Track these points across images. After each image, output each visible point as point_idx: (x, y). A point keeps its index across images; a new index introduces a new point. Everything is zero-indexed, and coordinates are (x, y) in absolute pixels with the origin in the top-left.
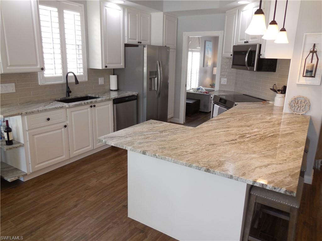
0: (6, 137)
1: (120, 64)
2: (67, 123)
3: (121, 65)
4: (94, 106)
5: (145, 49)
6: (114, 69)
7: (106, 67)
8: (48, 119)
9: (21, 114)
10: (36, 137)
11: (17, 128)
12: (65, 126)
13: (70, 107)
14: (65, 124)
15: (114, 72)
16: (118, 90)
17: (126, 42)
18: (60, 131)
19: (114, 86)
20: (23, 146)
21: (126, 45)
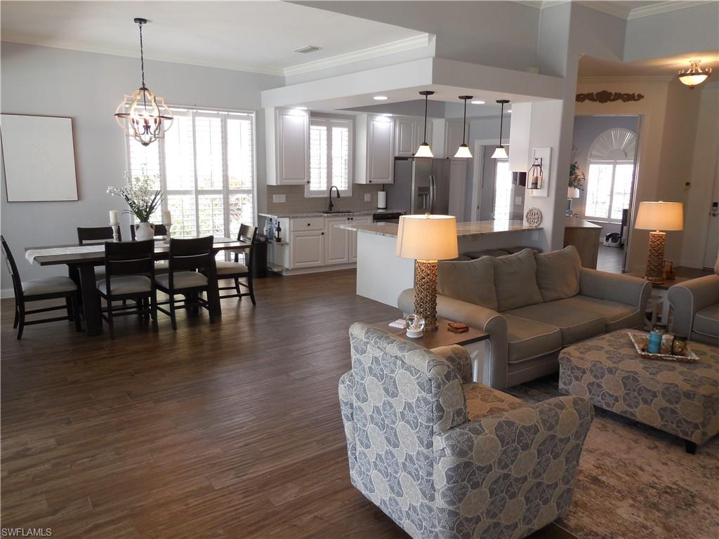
0: (277, 235)
1: (388, 178)
2: (325, 231)
3: (390, 180)
4: (352, 219)
5: (414, 162)
6: (384, 185)
7: (370, 181)
8: (309, 225)
9: (289, 217)
10: (298, 238)
11: (285, 230)
12: (323, 234)
13: (328, 217)
14: (322, 231)
15: (384, 187)
16: (386, 208)
17: (397, 155)
18: (317, 237)
19: (381, 204)
20: (288, 244)
21: (397, 159)
